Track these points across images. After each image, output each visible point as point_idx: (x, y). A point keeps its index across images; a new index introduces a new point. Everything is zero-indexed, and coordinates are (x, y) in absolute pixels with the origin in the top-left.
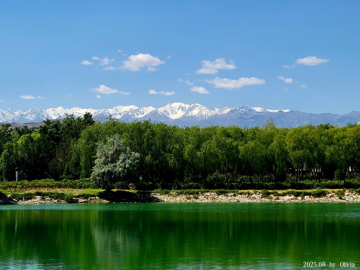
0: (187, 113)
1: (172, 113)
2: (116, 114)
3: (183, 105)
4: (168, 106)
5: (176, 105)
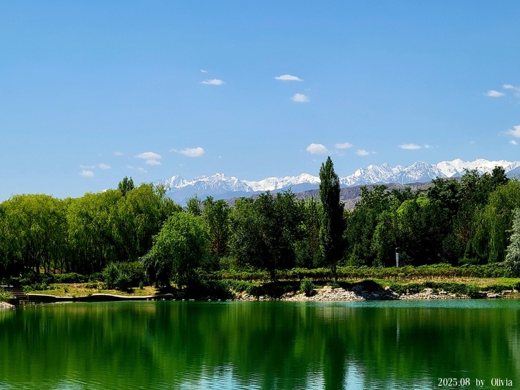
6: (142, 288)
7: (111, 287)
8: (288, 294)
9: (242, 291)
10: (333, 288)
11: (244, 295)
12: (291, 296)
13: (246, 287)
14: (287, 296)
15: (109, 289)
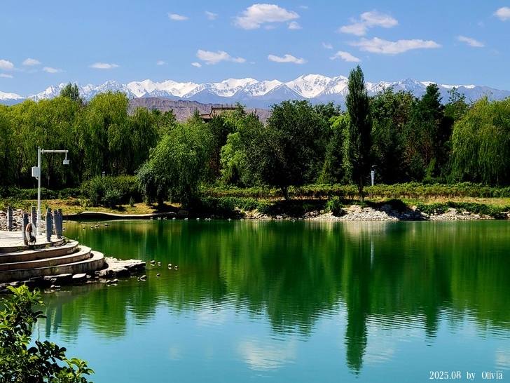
0: (327, 89)
1: (306, 89)
2: (226, 91)
3: (321, 78)
4: (300, 79)
5: (311, 78)
6: (132, 206)
7: (96, 204)
8: (312, 213)
9: (251, 210)
10: (362, 208)
11: (255, 213)
12: (315, 216)
13: (256, 206)
14: (310, 215)
15: (94, 206)
